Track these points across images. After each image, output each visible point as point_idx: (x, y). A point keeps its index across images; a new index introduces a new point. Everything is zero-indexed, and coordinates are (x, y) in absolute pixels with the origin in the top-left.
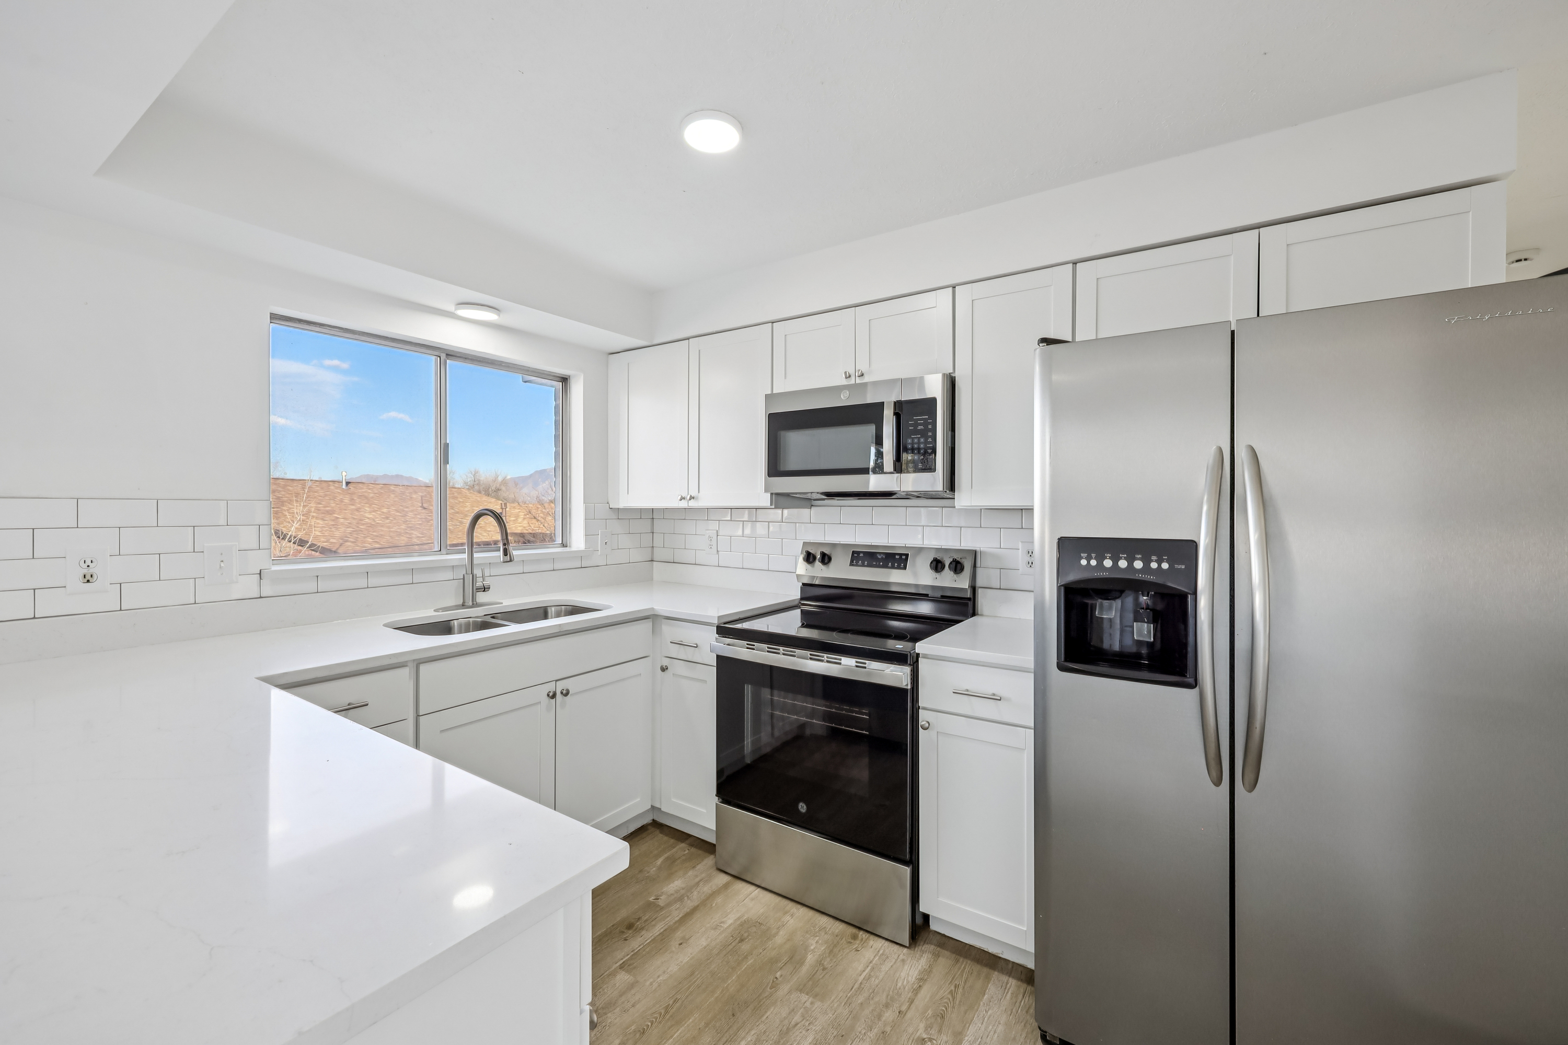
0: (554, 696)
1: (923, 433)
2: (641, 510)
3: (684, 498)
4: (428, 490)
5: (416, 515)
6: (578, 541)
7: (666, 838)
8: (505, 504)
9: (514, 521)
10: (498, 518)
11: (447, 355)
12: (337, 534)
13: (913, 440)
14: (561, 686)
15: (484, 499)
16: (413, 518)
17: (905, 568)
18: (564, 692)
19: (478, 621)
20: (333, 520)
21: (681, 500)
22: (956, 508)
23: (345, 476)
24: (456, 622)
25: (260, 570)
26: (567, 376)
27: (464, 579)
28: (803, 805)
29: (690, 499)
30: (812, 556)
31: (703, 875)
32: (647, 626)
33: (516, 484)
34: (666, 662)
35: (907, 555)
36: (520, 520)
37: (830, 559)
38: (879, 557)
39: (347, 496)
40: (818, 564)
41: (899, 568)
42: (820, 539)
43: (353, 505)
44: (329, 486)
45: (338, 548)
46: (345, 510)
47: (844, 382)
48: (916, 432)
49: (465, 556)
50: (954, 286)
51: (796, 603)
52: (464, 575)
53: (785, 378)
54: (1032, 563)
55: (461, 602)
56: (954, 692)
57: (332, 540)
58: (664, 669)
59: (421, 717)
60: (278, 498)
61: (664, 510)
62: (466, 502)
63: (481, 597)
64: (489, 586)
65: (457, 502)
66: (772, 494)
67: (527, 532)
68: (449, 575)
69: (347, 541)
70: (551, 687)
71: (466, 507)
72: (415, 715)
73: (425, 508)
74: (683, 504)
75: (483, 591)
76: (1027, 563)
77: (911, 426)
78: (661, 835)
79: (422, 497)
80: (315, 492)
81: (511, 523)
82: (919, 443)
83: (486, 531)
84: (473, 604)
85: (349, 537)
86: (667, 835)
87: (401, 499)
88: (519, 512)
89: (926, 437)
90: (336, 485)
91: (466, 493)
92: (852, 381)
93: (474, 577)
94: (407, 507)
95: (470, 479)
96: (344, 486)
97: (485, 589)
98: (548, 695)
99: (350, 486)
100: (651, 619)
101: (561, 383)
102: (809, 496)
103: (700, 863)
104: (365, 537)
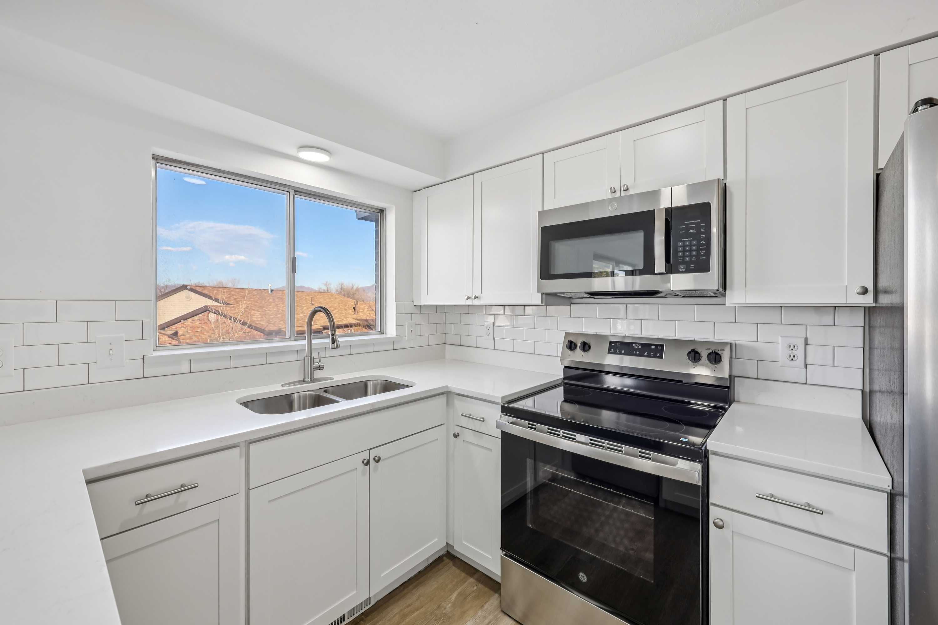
0: (368, 463)
1: (695, 236)
2: (437, 307)
3: (470, 298)
4: (315, 294)
5: (308, 308)
6: (391, 330)
7: (458, 571)
8: (357, 302)
9: (362, 312)
10: (328, 313)
11: (295, 191)
12: (265, 319)
13: (684, 243)
14: (374, 453)
15: (346, 299)
16: (306, 310)
17: (661, 357)
18: (377, 459)
19: (313, 394)
20: (263, 312)
21: (467, 299)
22: (726, 305)
23: (271, 286)
24: (296, 395)
25: (143, 356)
26: (384, 208)
27: (304, 360)
28: (583, 575)
29: (475, 299)
30: (573, 343)
31: (491, 617)
32: (442, 400)
33: (364, 291)
34: (457, 430)
35: (662, 346)
36: (365, 311)
37: (589, 347)
38: (636, 347)
39: (271, 298)
40: (578, 350)
41: (655, 357)
42: (579, 330)
43: (274, 303)
44: (262, 292)
45: (265, 328)
46: (270, 306)
47: (609, 196)
48: (688, 235)
49: (305, 342)
50: (725, 98)
51: (560, 382)
52: (304, 358)
53: (554, 198)
54: (794, 356)
55: (302, 379)
56: (757, 497)
57: (262, 323)
58: (456, 436)
59: (250, 490)
60: (235, 299)
61: (453, 307)
62: (336, 301)
63: (318, 374)
64: (324, 365)
65: (330, 301)
66: (542, 294)
67: (369, 318)
68: (294, 357)
69: (270, 323)
70: (365, 455)
71: (335, 304)
72: (247, 488)
73: (313, 305)
74: (469, 302)
75: (320, 370)
76: (789, 356)
77: (682, 229)
78: (454, 568)
79: (311, 298)
80: (255, 296)
81: (360, 313)
82: (691, 245)
83: (346, 318)
84: (311, 380)
85: (271, 321)
86: (459, 568)
87: (300, 299)
88: (365, 306)
89: (699, 240)
90: (265, 292)
91: (335, 296)
92: (617, 195)
93: (312, 360)
94: (304, 304)
95: (339, 288)
96: (270, 292)
97: (320, 368)
98: (363, 462)
99: (273, 292)
100: (446, 395)
101: (379, 214)
102: (569, 295)
103: (487, 602)
104: (280, 321)
